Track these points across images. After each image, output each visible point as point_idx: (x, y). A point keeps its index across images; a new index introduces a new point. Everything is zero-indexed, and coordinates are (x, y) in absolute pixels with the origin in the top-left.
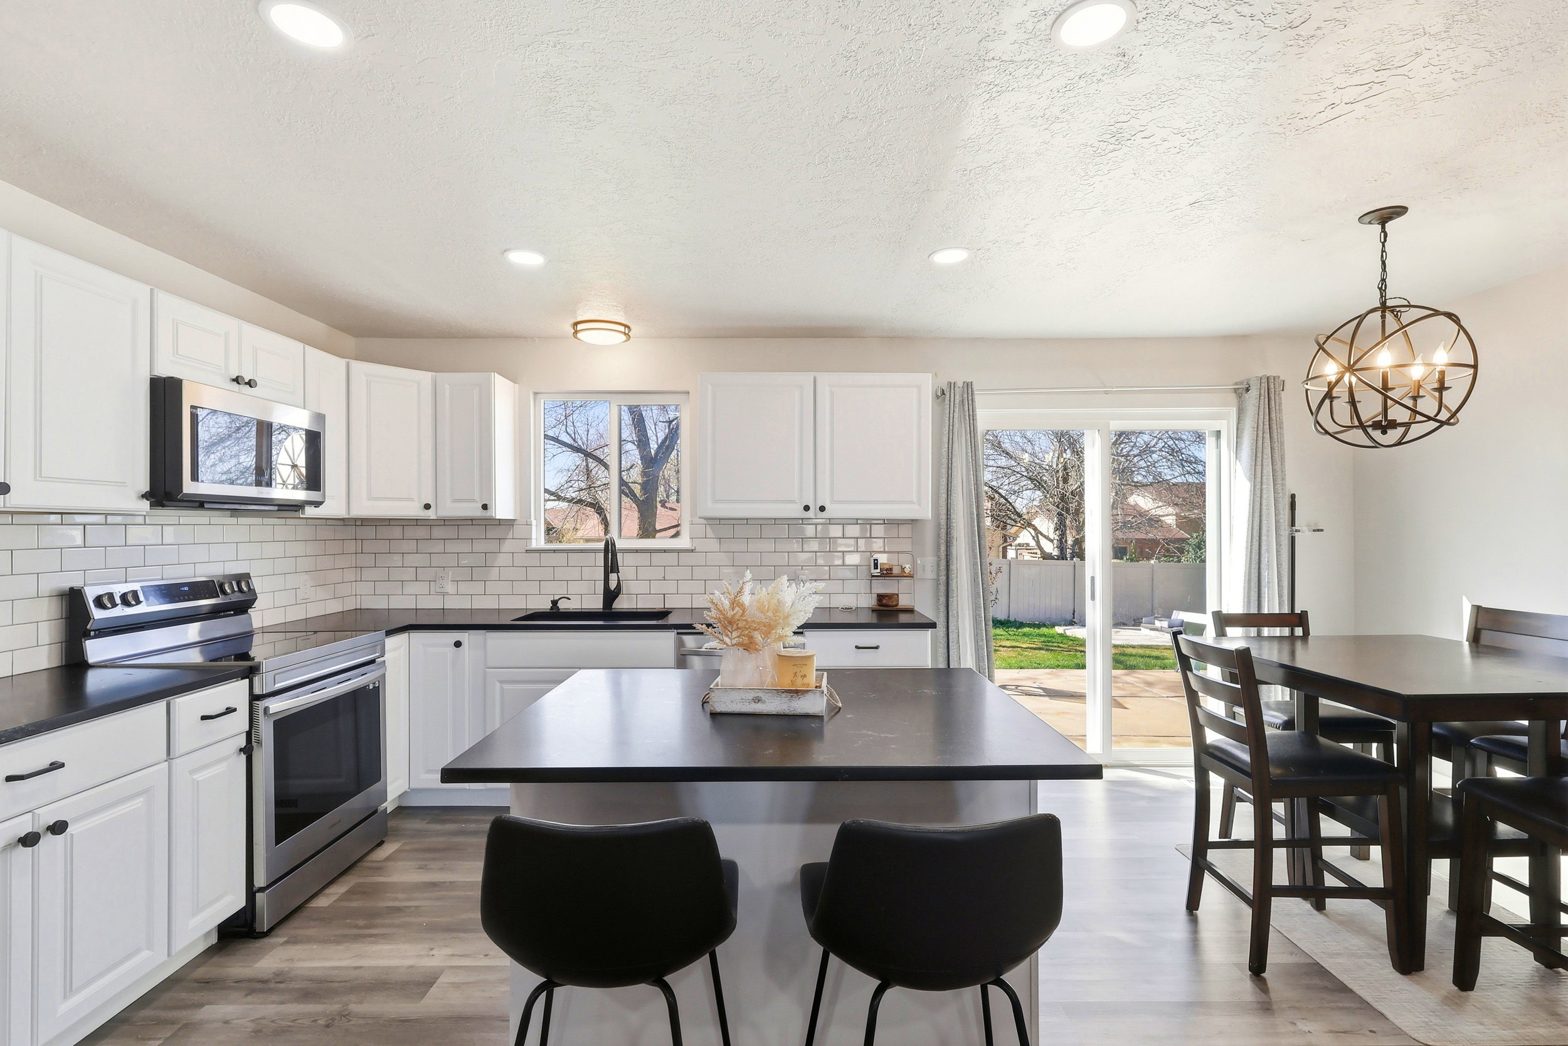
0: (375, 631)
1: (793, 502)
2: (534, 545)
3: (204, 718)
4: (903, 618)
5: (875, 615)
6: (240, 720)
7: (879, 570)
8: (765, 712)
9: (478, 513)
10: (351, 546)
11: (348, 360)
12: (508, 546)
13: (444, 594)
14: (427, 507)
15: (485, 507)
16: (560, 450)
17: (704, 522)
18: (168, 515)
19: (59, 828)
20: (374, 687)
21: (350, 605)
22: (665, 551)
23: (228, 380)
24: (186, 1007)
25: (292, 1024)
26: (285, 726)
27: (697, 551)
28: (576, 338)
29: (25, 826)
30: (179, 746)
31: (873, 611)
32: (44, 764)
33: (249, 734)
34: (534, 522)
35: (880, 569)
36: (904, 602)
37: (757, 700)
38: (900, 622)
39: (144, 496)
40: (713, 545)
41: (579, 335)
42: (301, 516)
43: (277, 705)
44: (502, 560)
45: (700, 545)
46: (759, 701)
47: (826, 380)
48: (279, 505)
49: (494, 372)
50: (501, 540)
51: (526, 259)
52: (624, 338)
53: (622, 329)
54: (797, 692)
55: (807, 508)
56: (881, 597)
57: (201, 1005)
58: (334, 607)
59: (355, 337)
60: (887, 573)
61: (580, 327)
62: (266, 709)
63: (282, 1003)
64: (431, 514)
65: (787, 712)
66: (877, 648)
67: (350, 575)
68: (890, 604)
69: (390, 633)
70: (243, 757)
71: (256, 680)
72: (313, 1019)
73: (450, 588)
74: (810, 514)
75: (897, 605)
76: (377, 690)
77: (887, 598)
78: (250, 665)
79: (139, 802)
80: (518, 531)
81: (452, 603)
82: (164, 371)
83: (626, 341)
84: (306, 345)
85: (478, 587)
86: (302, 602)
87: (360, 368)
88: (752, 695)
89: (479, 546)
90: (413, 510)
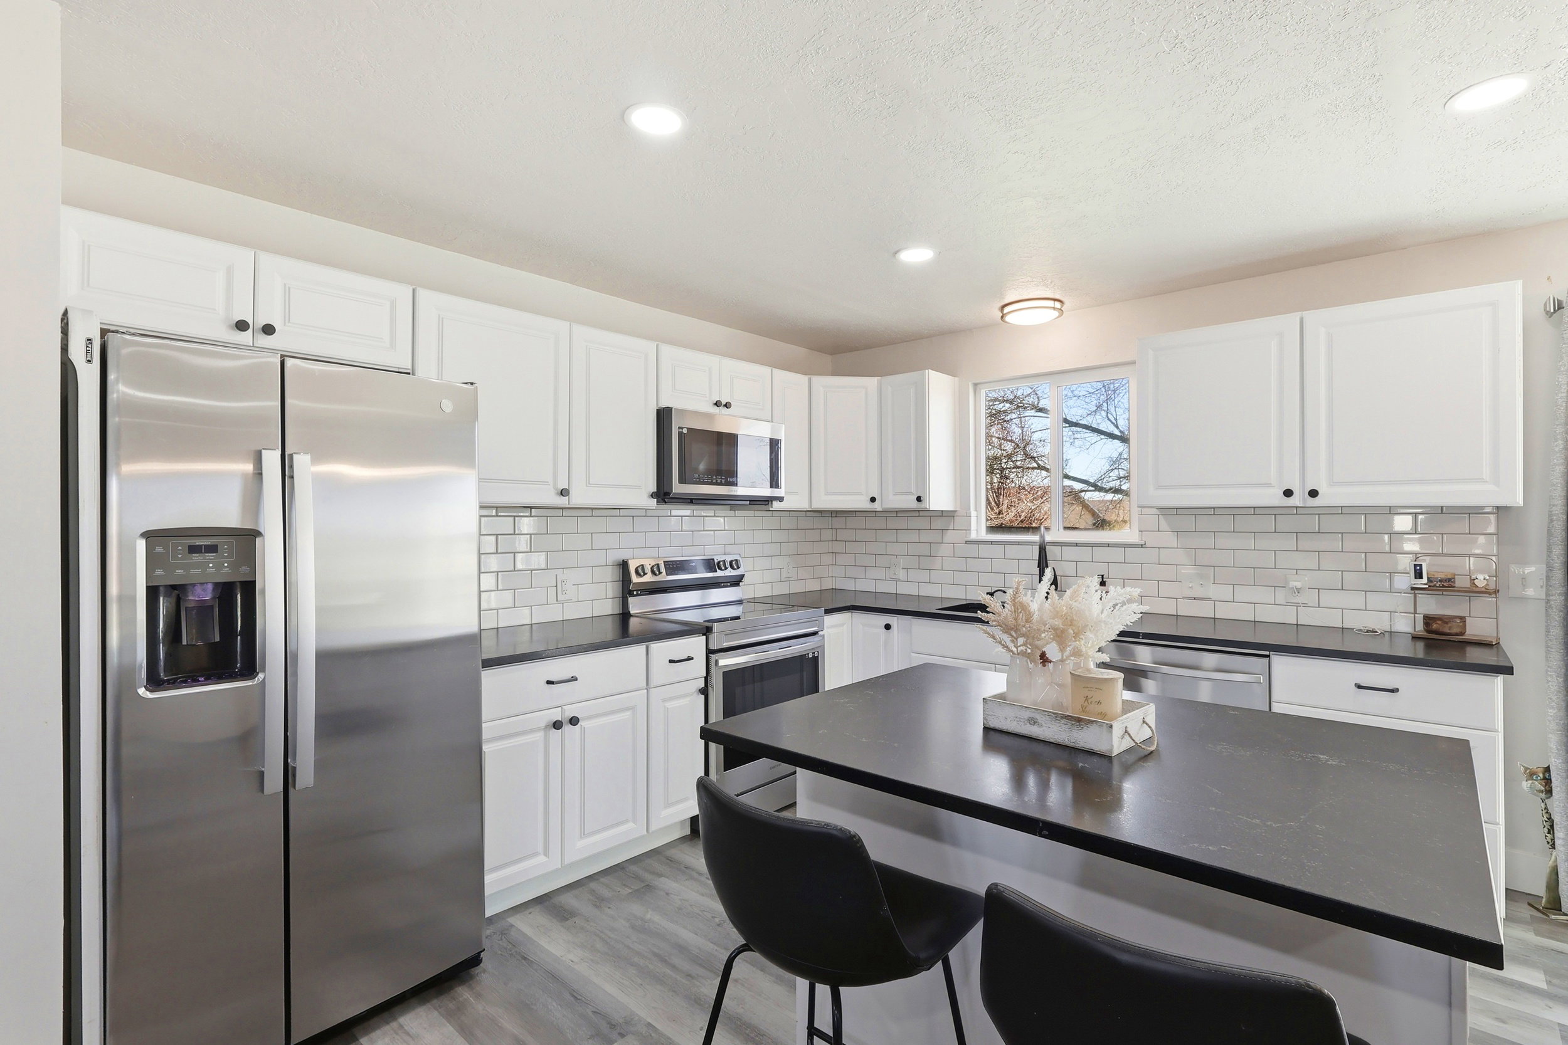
0: (814, 608)
1: (1269, 485)
2: (973, 536)
3: (671, 661)
4: (1474, 655)
5: (1420, 645)
6: (698, 667)
7: (1425, 580)
8: (1042, 737)
9: (914, 504)
10: (828, 534)
11: (809, 376)
12: (950, 536)
13: (897, 580)
14: (873, 500)
15: (919, 499)
16: (1099, 438)
17: (1157, 512)
18: (666, 509)
19: (574, 721)
20: (814, 657)
21: (828, 584)
22: (1108, 545)
23: (711, 404)
24: (653, 873)
25: (701, 913)
26: (732, 677)
27: (1147, 545)
28: (1004, 321)
29: (556, 715)
30: (654, 681)
31: (1415, 638)
32: (568, 676)
33: (706, 679)
34: (973, 513)
35: (1428, 578)
36: (1476, 628)
37: (1033, 721)
38: (1468, 661)
39: (652, 496)
40: (1170, 539)
41: (1007, 319)
42: (771, 509)
43: (728, 661)
44: (945, 550)
45: (1151, 539)
46: (1035, 723)
47: (1319, 320)
48: (750, 501)
49: (928, 369)
50: (944, 530)
51: (916, 256)
52: (1056, 314)
53: (1051, 303)
54: (1079, 720)
55: (1288, 493)
56: (1428, 620)
57: (660, 875)
58: (813, 586)
59: (831, 355)
60: (1443, 585)
61: (1006, 310)
62: (717, 662)
63: (703, 895)
64: (877, 506)
65: (1067, 743)
66: (1394, 691)
67: (827, 559)
68: (1447, 630)
69: (828, 611)
70: (703, 697)
71: (711, 637)
72: (714, 915)
73: (901, 574)
74: (1294, 501)
75: (1462, 634)
76: (815, 660)
77: (1439, 622)
78: (707, 625)
79: (628, 714)
80: (958, 522)
81: (905, 589)
82: (664, 404)
83: (1059, 316)
84: (774, 369)
85: (924, 576)
86: (786, 579)
87: (822, 382)
88: (1027, 714)
89: (926, 537)
90: (863, 504)
